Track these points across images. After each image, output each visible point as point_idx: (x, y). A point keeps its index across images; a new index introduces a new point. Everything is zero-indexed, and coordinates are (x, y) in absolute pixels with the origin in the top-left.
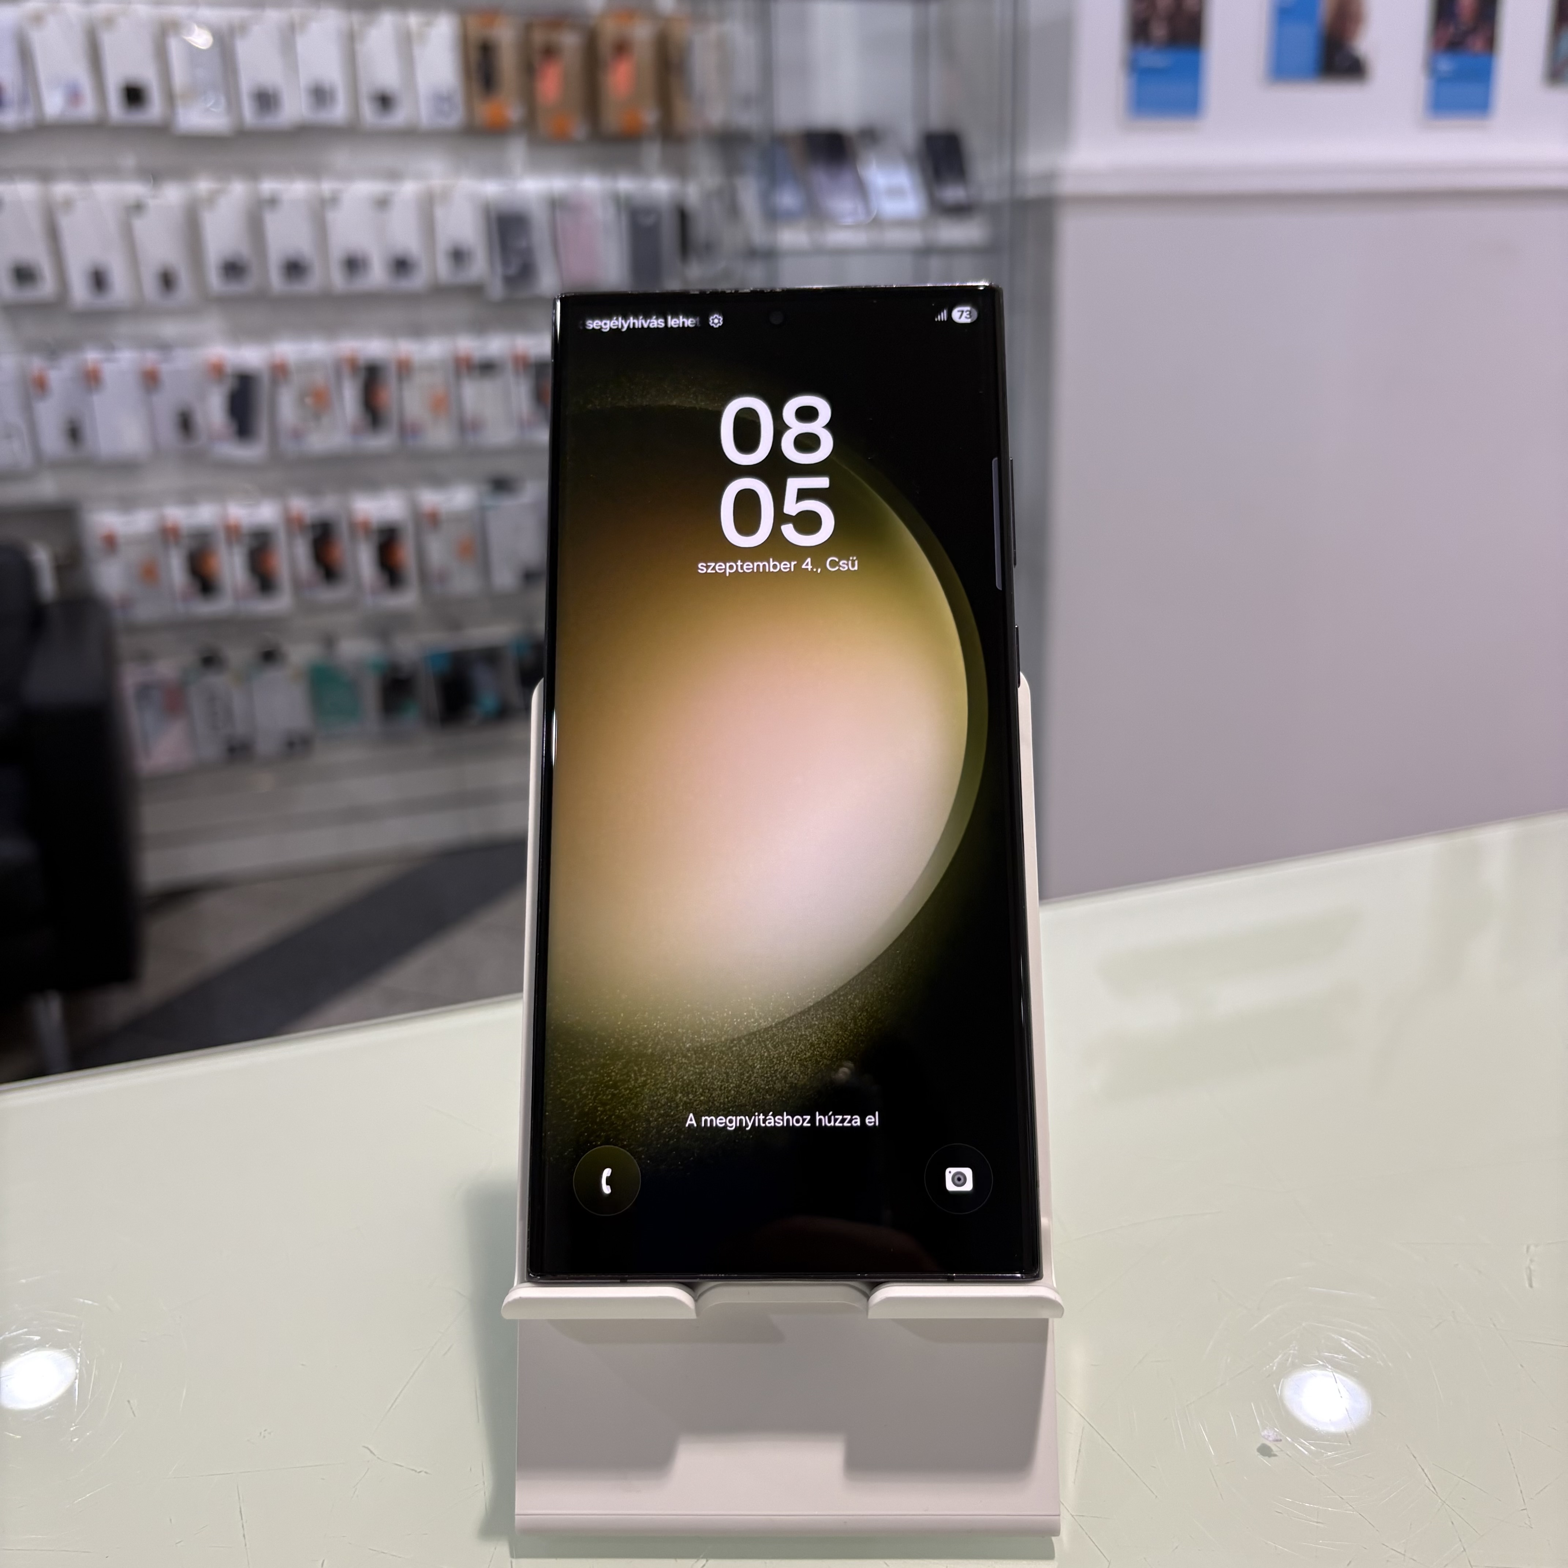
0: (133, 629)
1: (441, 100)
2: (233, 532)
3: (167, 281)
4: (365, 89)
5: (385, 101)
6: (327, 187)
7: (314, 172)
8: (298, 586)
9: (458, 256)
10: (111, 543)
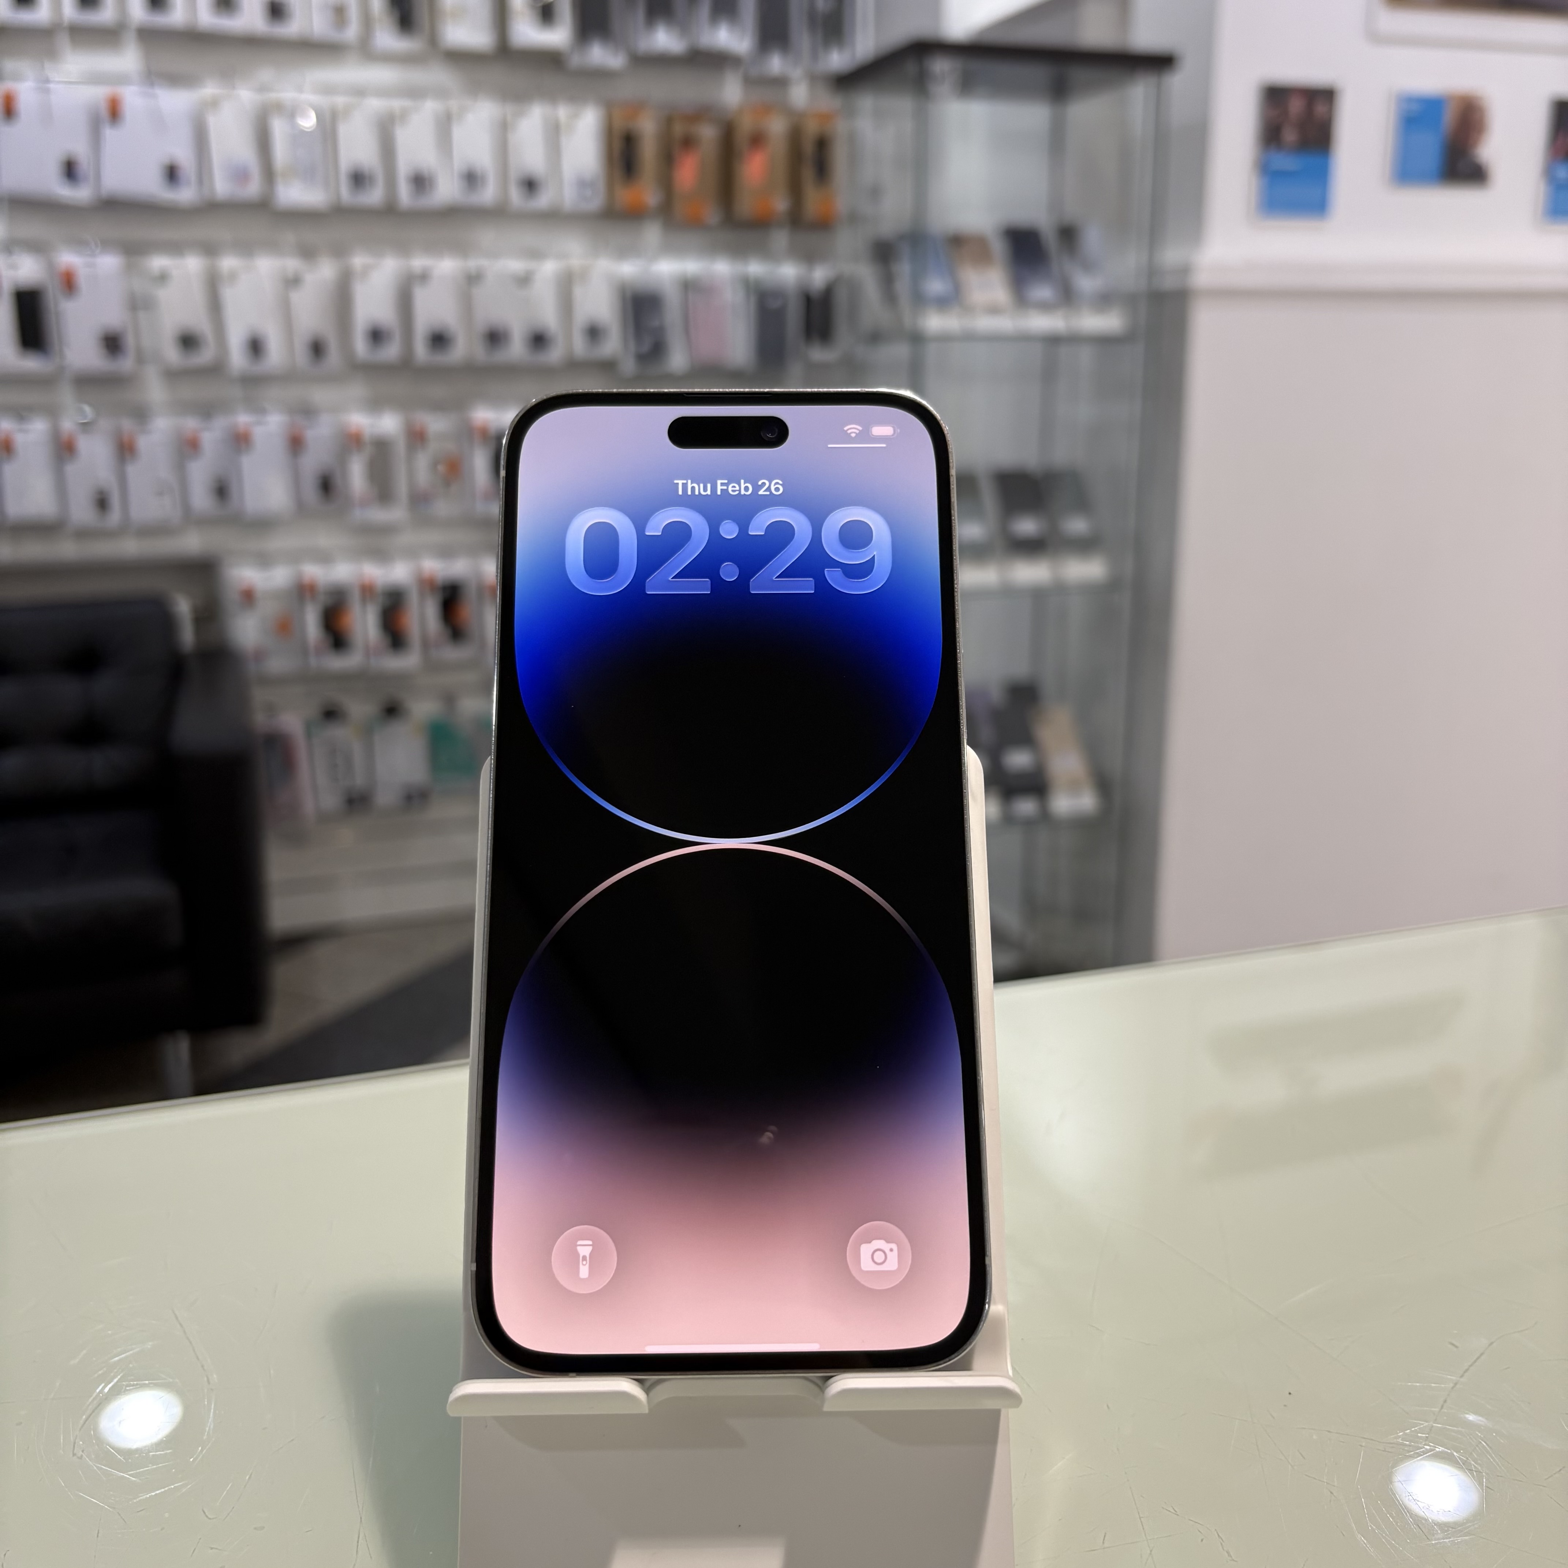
0: (267, 681)
1: (582, 184)
2: (367, 591)
3: (317, 349)
4: (514, 175)
5: (530, 185)
6: (473, 263)
7: (461, 249)
8: (426, 645)
9: (594, 333)
10: (248, 597)
